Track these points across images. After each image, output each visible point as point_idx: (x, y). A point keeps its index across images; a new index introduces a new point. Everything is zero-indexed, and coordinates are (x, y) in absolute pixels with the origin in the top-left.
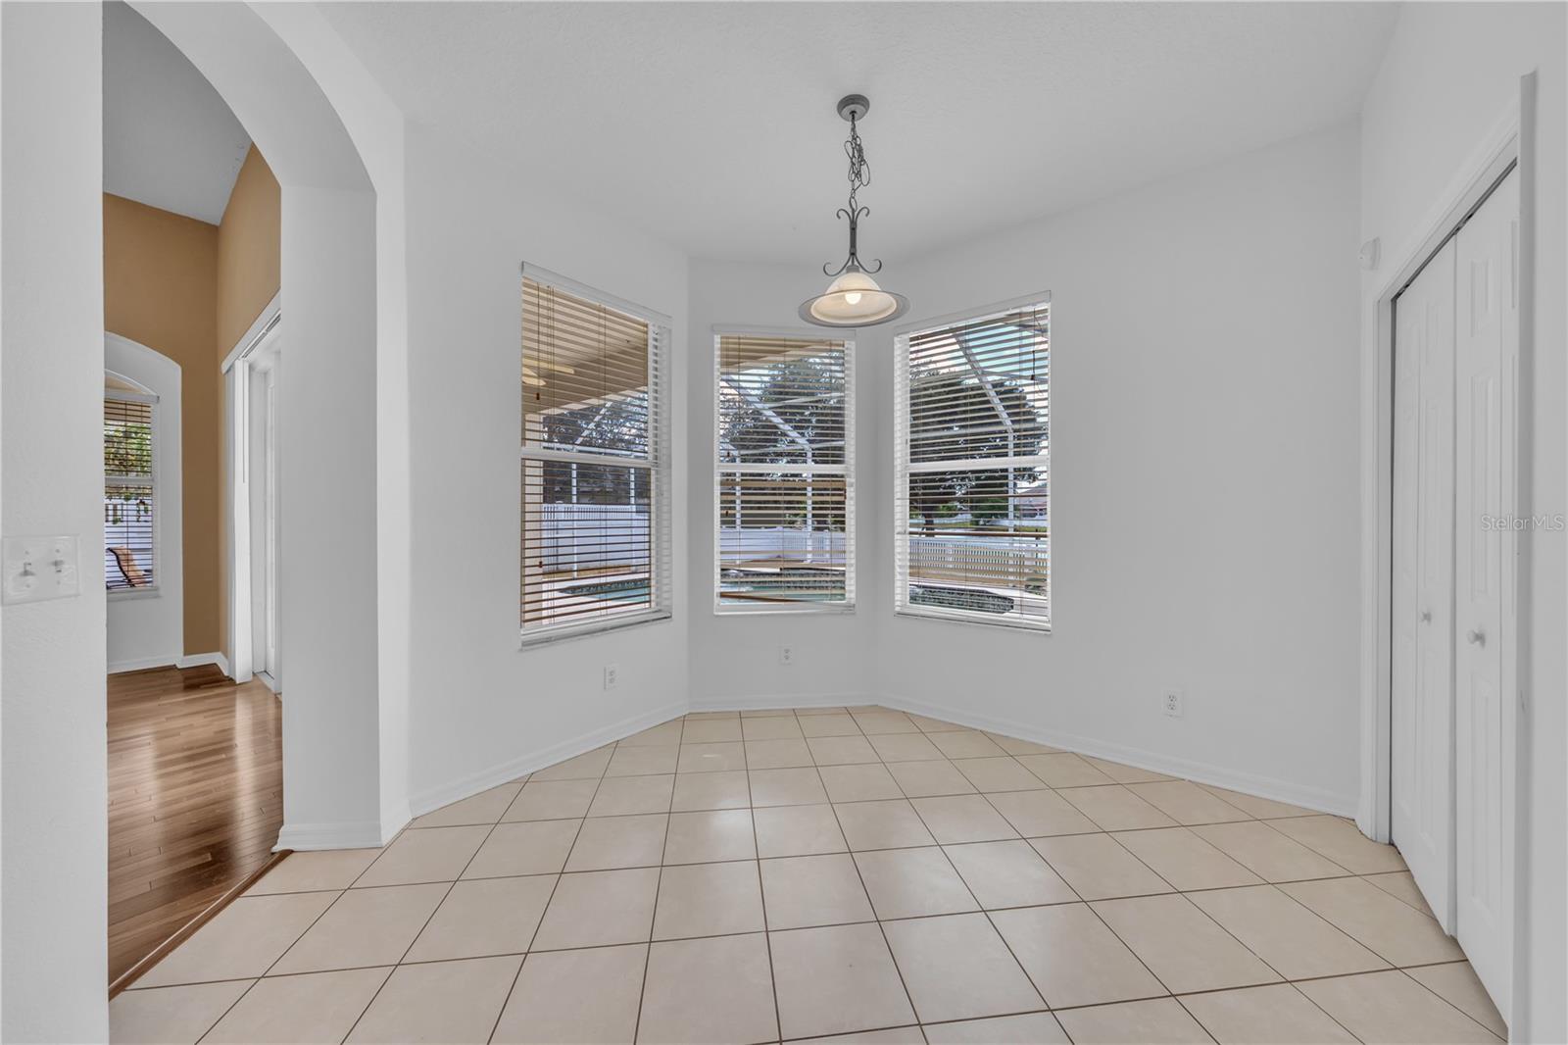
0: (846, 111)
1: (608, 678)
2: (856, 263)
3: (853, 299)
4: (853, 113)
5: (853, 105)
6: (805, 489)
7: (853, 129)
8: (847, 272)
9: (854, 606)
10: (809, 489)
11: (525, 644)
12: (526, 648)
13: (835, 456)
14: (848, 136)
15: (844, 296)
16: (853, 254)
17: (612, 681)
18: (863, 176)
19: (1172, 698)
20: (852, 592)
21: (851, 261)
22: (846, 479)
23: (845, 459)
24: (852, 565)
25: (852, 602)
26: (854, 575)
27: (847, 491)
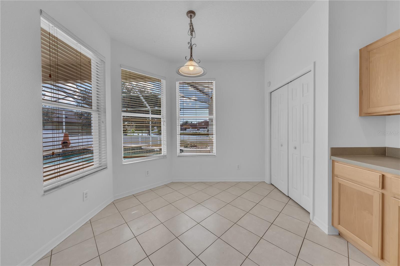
0: (189, 15)
1: (85, 196)
2: (192, 58)
3: (191, 68)
4: (191, 16)
5: (191, 14)
6: (149, 122)
7: (191, 21)
8: (190, 61)
9: (166, 156)
10: (150, 122)
11: (45, 192)
12: (46, 193)
13: (159, 113)
14: (189, 22)
15: (189, 67)
16: (191, 56)
17: (86, 197)
18: (193, 35)
20: (165, 152)
21: (191, 58)
22: (162, 119)
23: (162, 114)
24: (165, 144)
25: (165, 154)
26: (166, 147)
27: (162, 123)
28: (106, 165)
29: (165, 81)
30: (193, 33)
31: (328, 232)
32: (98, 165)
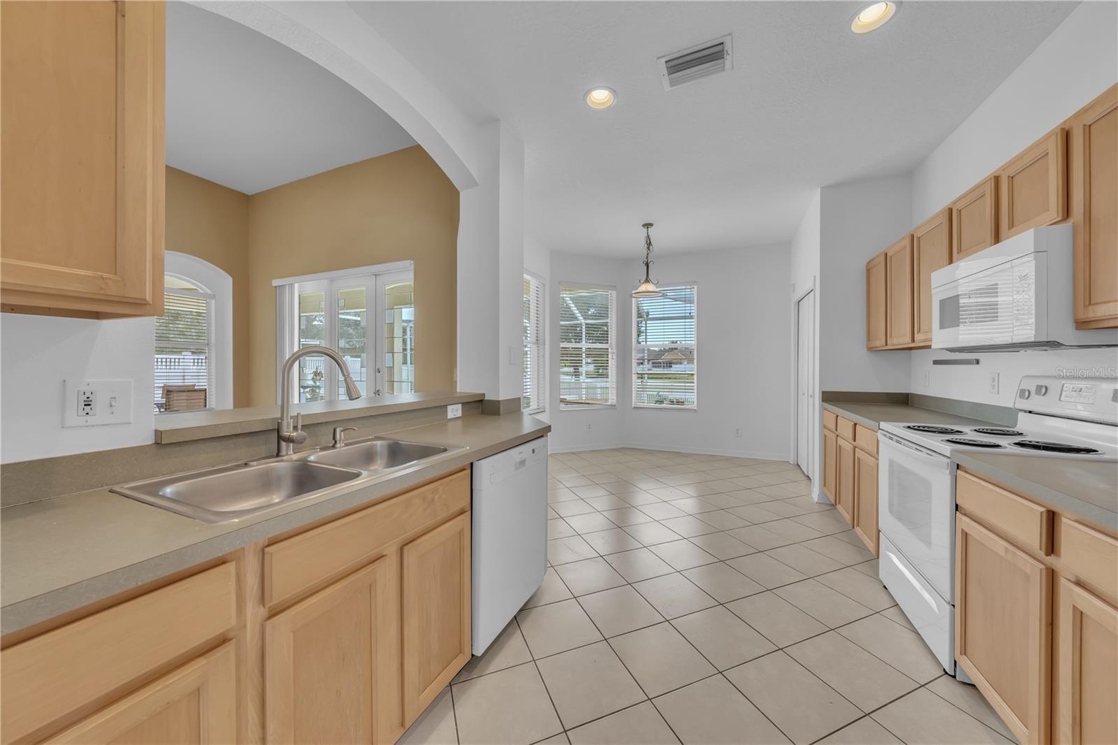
2: (649, 279)
4: (648, 227)
5: (648, 225)
7: (648, 232)
8: (646, 283)
9: (615, 406)
16: (648, 276)
18: (651, 250)
19: (738, 430)
20: (613, 399)
21: (647, 279)
22: (610, 350)
23: (609, 342)
24: (613, 388)
25: (613, 404)
26: (614, 392)
27: (610, 356)
28: (544, 407)
29: (614, 293)
30: (651, 247)
31: (818, 499)
32: (536, 407)
